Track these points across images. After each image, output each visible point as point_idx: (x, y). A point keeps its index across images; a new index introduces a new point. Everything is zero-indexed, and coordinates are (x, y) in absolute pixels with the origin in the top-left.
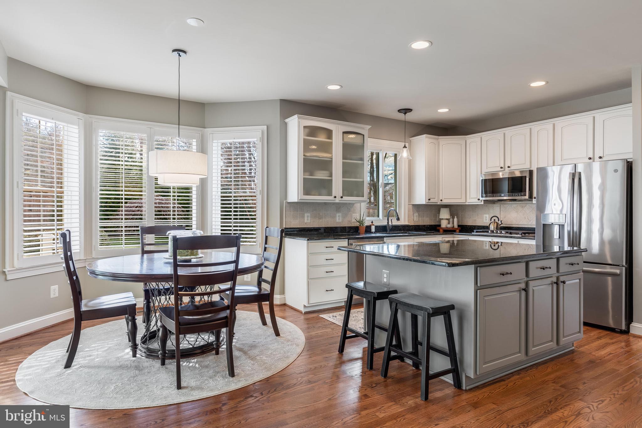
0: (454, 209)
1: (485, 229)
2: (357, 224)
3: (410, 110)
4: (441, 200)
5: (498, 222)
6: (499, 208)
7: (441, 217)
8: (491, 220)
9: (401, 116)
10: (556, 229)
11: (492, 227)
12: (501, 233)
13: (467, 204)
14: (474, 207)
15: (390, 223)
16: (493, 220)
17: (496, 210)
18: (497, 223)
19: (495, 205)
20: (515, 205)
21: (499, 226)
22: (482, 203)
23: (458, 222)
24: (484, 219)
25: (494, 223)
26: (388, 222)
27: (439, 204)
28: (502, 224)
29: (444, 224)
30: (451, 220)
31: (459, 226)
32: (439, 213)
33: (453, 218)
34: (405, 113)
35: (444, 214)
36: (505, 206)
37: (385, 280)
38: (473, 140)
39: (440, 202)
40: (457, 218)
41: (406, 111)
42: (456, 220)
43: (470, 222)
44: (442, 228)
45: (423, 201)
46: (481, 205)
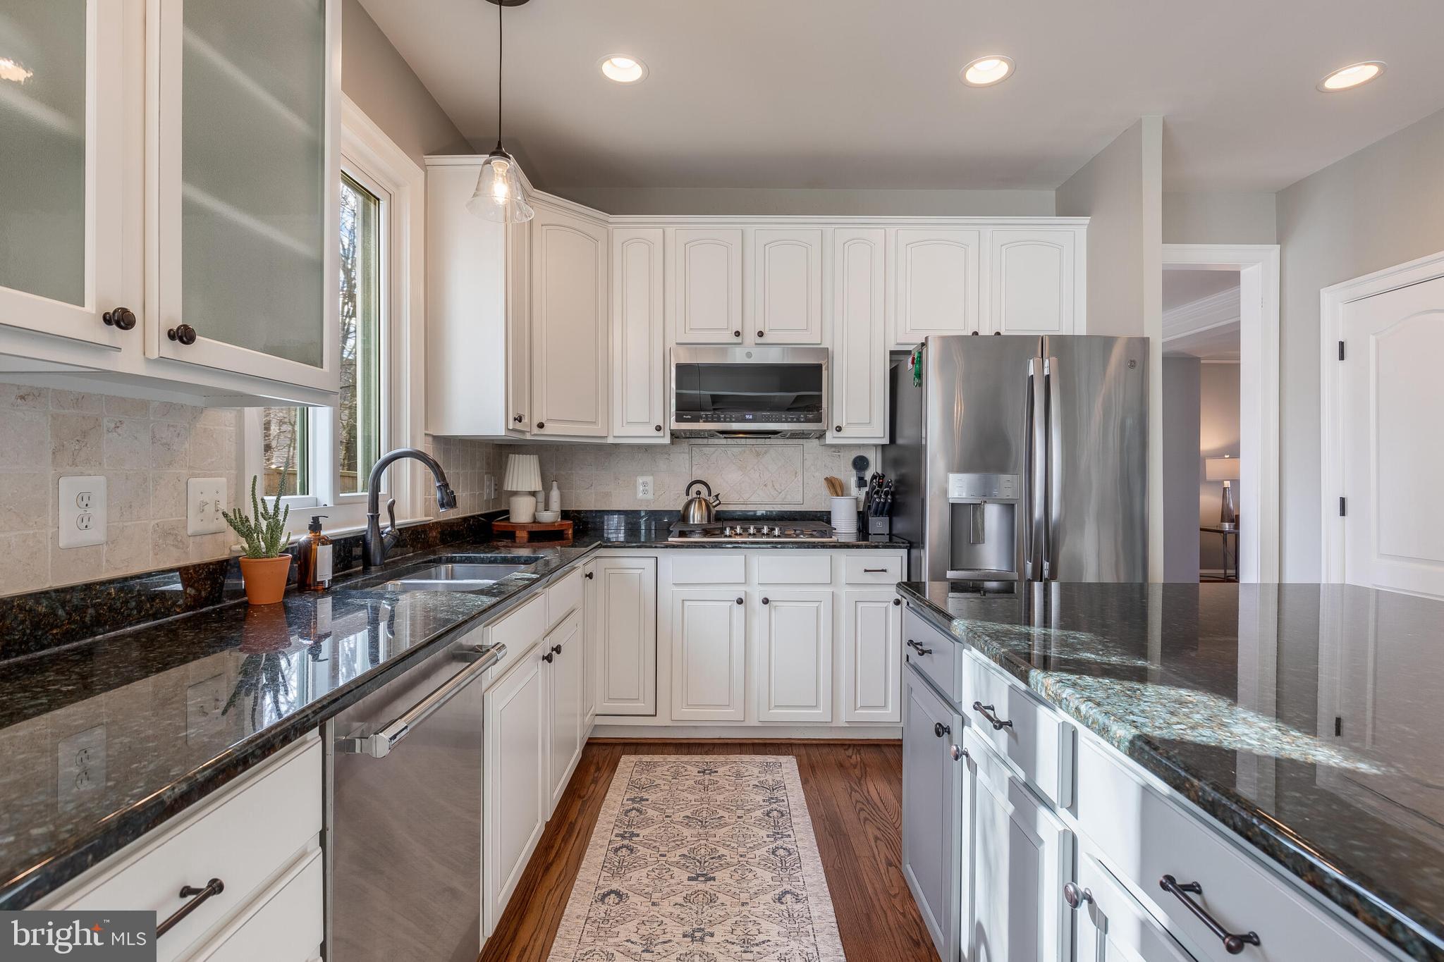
2: (235, 545)
4: (541, 426)
5: (707, 498)
6: (687, 456)
7: (511, 484)
8: (688, 494)
11: (696, 516)
13: (610, 440)
15: (384, 522)
16: (693, 494)
17: (690, 463)
18: (705, 500)
20: (736, 450)
21: (714, 511)
22: (667, 440)
23: (562, 498)
25: (700, 502)
26: (374, 518)
27: (528, 437)
28: (720, 503)
29: (522, 512)
30: (541, 497)
31: (565, 514)
35: (524, 476)
36: (706, 450)
39: (536, 430)
40: (559, 488)
42: (555, 495)
44: (522, 526)
45: (494, 425)
46: (664, 446)
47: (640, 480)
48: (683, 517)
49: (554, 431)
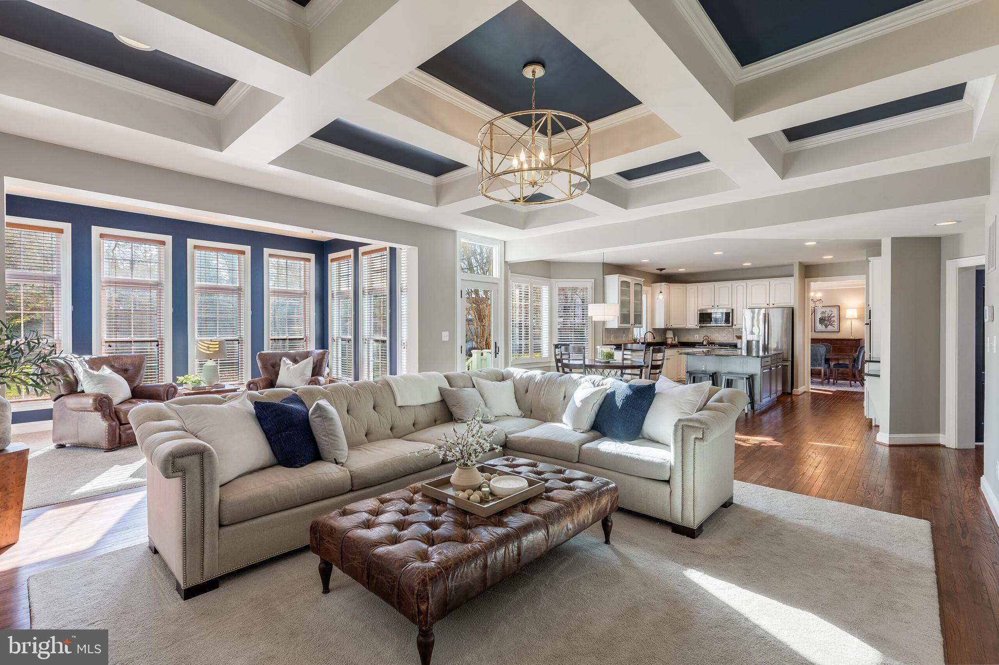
0: (676, 331)
1: (701, 344)
3: (665, 269)
6: (706, 331)
7: (667, 336)
8: (703, 338)
9: (659, 272)
10: (754, 343)
11: (705, 343)
12: (712, 346)
13: (686, 328)
14: (688, 330)
15: (646, 341)
16: (705, 338)
17: (704, 332)
18: (708, 339)
19: (703, 329)
21: (709, 341)
22: (698, 328)
23: (679, 339)
24: (697, 338)
25: (706, 340)
26: (645, 340)
27: (670, 328)
29: (669, 341)
30: (673, 339)
31: (678, 342)
32: (666, 335)
33: (674, 337)
34: (661, 271)
35: (670, 335)
37: (704, 369)
38: (692, 288)
39: (671, 326)
41: (661, 270)
42: (676, 338)
43: (684, 339)
44: (669, 344)
45: (663, 327)
46: (697, 329)
47: (696, 336)
48: (702, 343)
49: (674, 326)
